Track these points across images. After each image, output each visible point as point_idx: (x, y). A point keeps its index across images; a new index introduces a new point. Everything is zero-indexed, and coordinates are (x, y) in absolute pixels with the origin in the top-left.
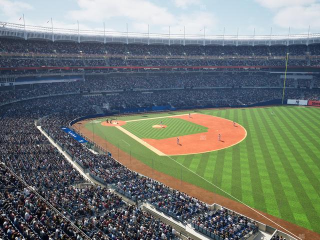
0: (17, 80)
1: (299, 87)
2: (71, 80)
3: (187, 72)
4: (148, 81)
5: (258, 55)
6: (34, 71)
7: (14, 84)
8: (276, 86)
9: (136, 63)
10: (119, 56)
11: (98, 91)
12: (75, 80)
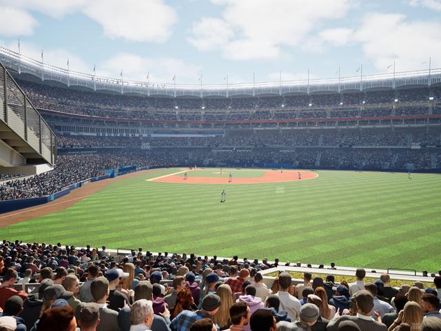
0: (155, 133)
2: (210, 135)
6: (173, 125)
7: (153, 135)
9: (283, 116)
10: (268, 109)
11: (226, 147)
12: (214, 136)
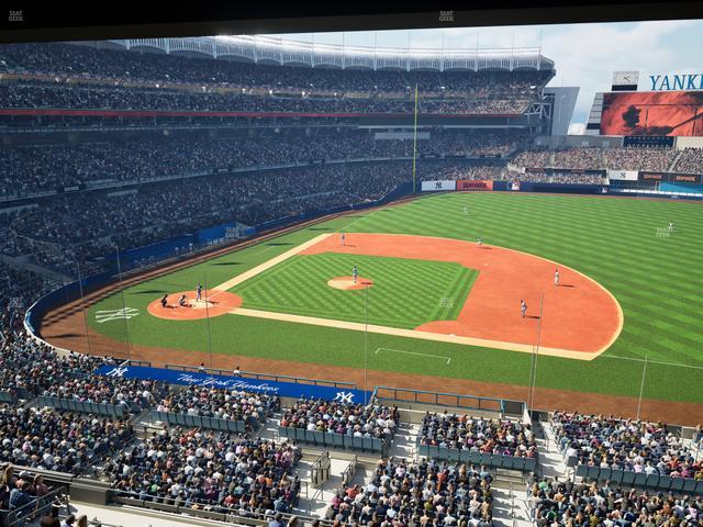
1: (422, 156)
3: (198, 126)
4: (100, 157)
5: (322, 88)
8: (382, 156)
